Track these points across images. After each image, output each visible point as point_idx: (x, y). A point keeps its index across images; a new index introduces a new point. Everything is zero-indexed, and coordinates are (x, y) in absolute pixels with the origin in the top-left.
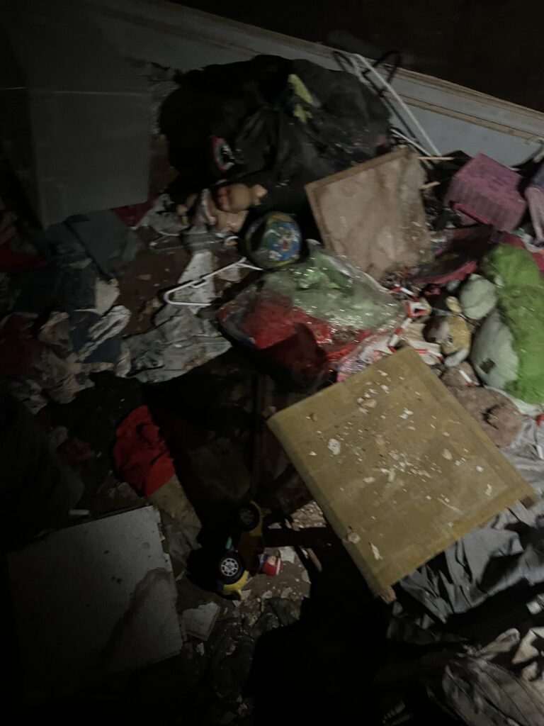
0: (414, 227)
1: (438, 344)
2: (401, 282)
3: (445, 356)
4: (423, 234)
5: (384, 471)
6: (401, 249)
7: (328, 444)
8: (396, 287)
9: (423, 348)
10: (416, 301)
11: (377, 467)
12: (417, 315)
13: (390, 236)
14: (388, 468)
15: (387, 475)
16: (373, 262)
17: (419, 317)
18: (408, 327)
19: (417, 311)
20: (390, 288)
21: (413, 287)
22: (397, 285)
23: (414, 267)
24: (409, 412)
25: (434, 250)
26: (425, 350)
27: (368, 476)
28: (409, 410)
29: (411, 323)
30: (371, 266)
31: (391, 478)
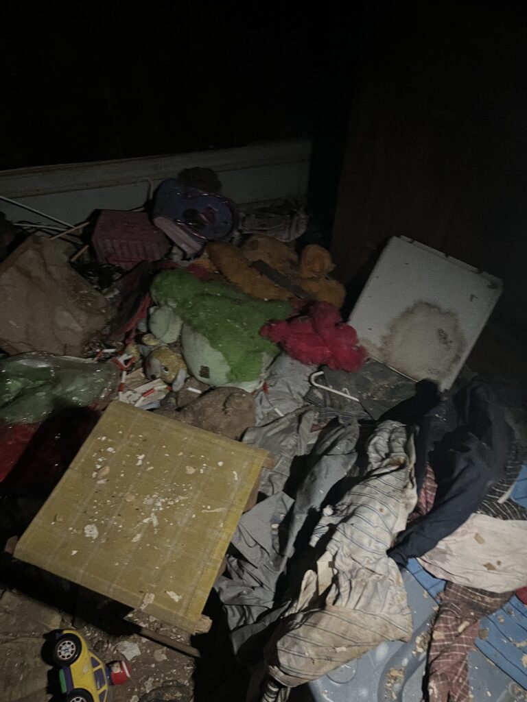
0: (82, 296)
1: (159, 378)
2: (100, 346)
3: (170, 385)
4: (94, 297)
5: (146, 521)
6: (83, 318)
7: (85, 534)
8: (98, 353)
9: (148, 389)
10: (121, 355)
11: (138, 522)
12: (129, 364)
13: (66, 314)
14: (148, 516)
15: (151, 523)
16: (65, 343)
17: (133, 365)
18: (127, 380)
19: (126, 362)
20: (93, 356)
21: (114, 344)
22: (98, 350)
23: (104, 328)
24: (141, 457)
25: (113, 304)
26: (152, 389)
27: (135, 536)
28: (141, 455)
29: (127, 374)
30: (65, 347)
31: (155, 522)
